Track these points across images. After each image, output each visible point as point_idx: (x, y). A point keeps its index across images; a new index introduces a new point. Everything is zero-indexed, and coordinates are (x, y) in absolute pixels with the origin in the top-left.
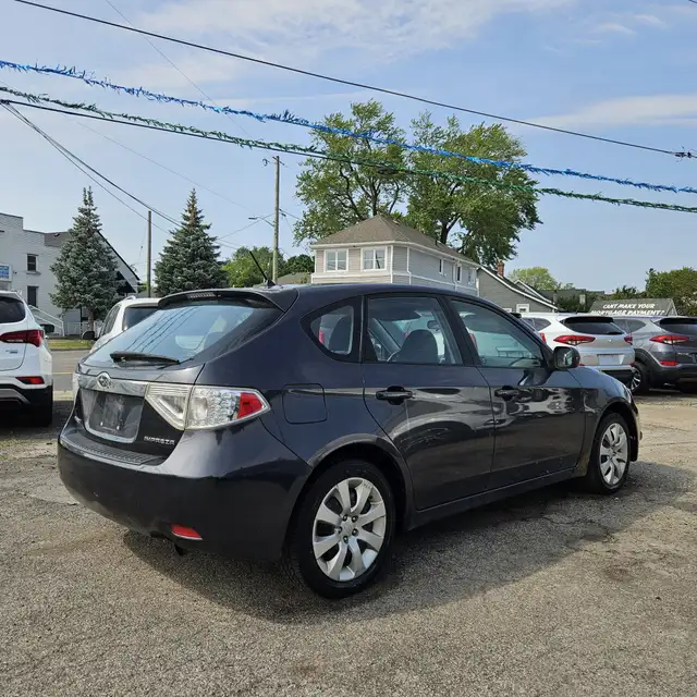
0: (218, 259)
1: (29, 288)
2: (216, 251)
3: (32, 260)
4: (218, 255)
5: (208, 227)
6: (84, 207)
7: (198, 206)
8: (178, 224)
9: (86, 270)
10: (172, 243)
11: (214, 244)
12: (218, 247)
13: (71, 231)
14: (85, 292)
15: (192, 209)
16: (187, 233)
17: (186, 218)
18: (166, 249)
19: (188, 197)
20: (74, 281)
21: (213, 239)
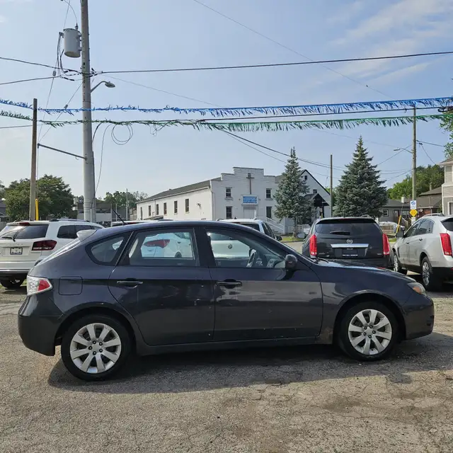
0: (379, 180)
1: (267, 207)
2: (377, 175)
3: (268, 191)
4: (378, 177)
5: (371, 159)
6: (291, 159)
7: (364, 147)
8: (351, 160)
9: (291, 195)
10: (346, 173)
11: (376, 169)
12: (378, 172)
13: (284, 174)
14: (291, 208)
15: (360, 149)
16: (356, 165)
17: (356, 156)
18: (343, 177)
19: (357, 142)
20: (284, 203)
21: (375, 167)
